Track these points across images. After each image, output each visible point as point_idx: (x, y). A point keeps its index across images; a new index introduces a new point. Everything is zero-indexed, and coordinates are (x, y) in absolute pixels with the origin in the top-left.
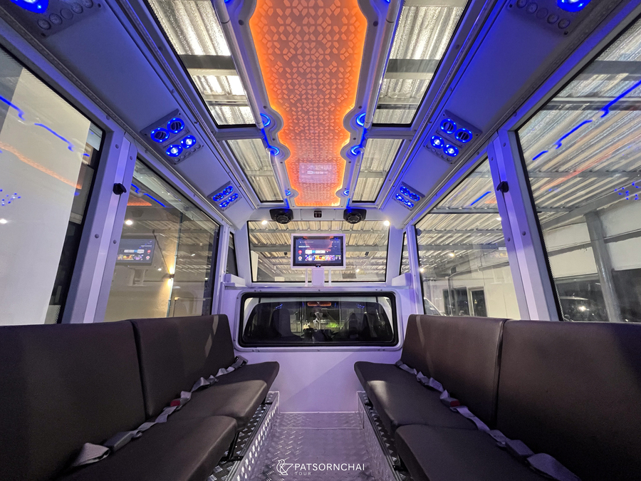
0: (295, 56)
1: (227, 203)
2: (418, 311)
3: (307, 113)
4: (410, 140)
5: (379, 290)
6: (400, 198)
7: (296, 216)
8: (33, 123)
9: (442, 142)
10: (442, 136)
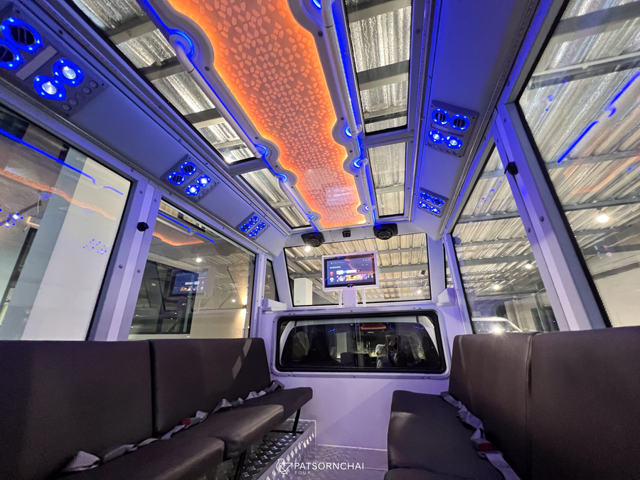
0: (263, 85)
1: (257, 232)
2: (465, 330)
3: (295, 135)
4: (412, 142)
5: (417, 308)
6: (424, 205)
7: (327, 238)
8: (102, 187)
9: (441, 136)
10: (439, 130)
